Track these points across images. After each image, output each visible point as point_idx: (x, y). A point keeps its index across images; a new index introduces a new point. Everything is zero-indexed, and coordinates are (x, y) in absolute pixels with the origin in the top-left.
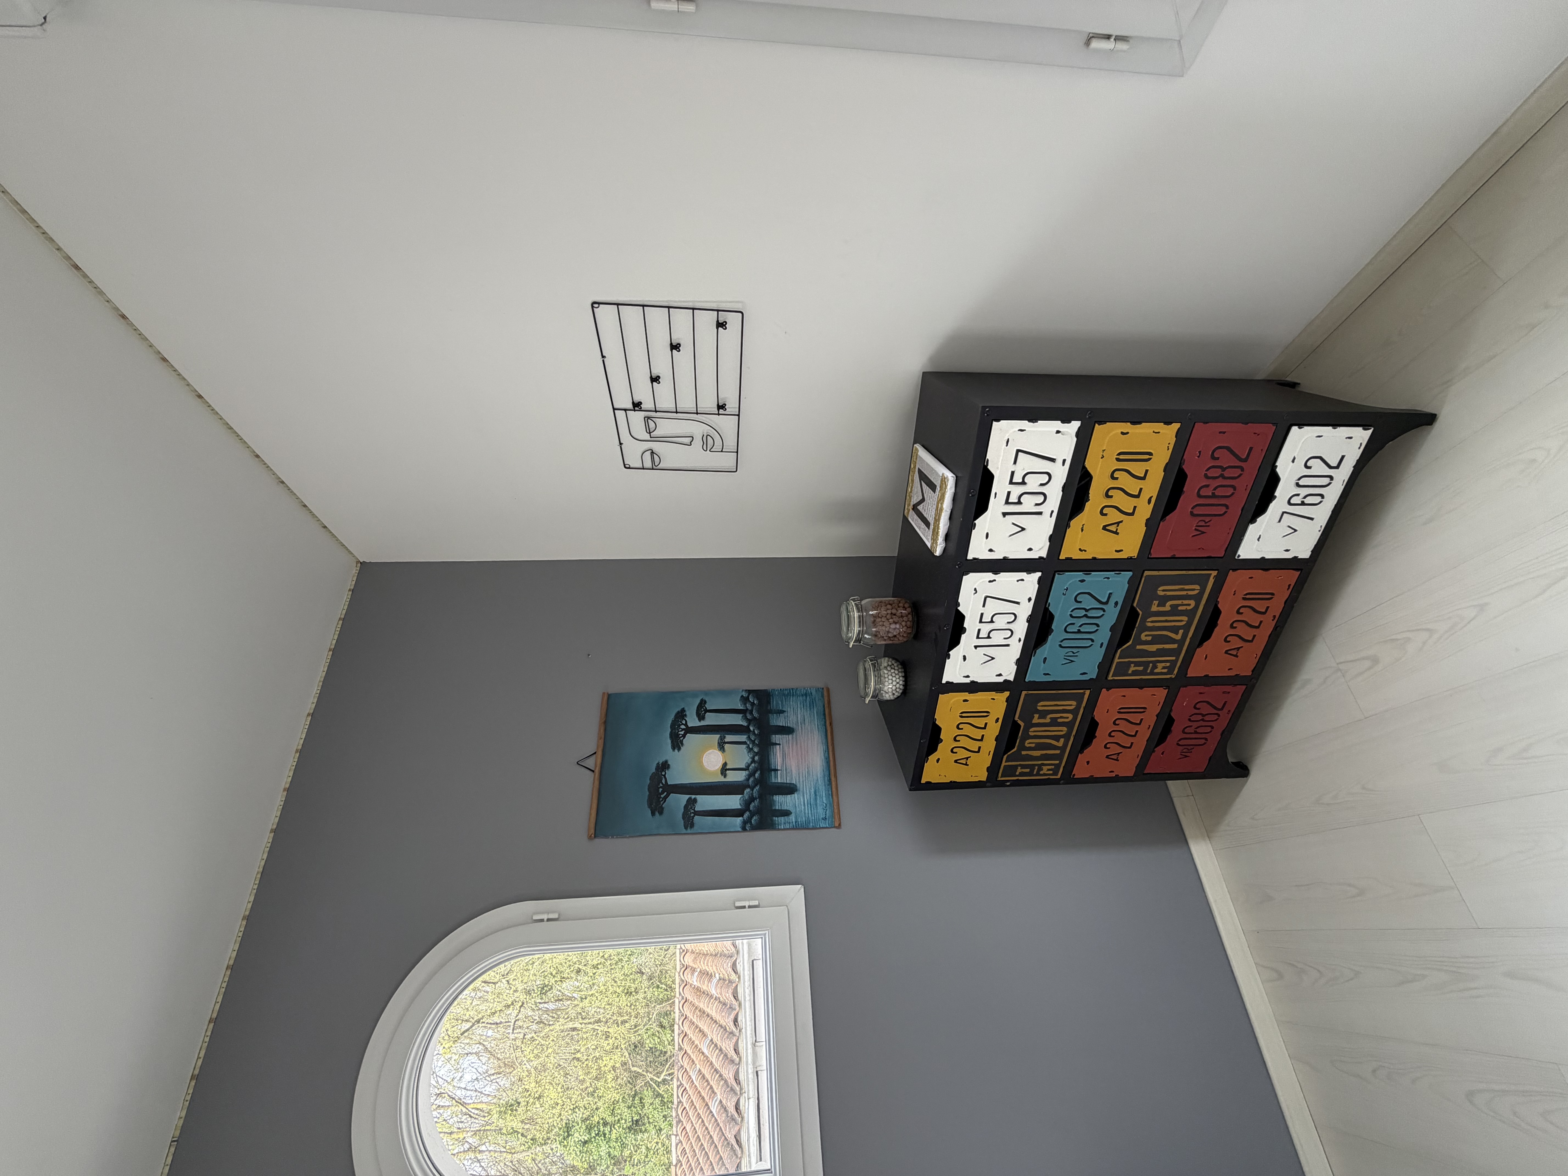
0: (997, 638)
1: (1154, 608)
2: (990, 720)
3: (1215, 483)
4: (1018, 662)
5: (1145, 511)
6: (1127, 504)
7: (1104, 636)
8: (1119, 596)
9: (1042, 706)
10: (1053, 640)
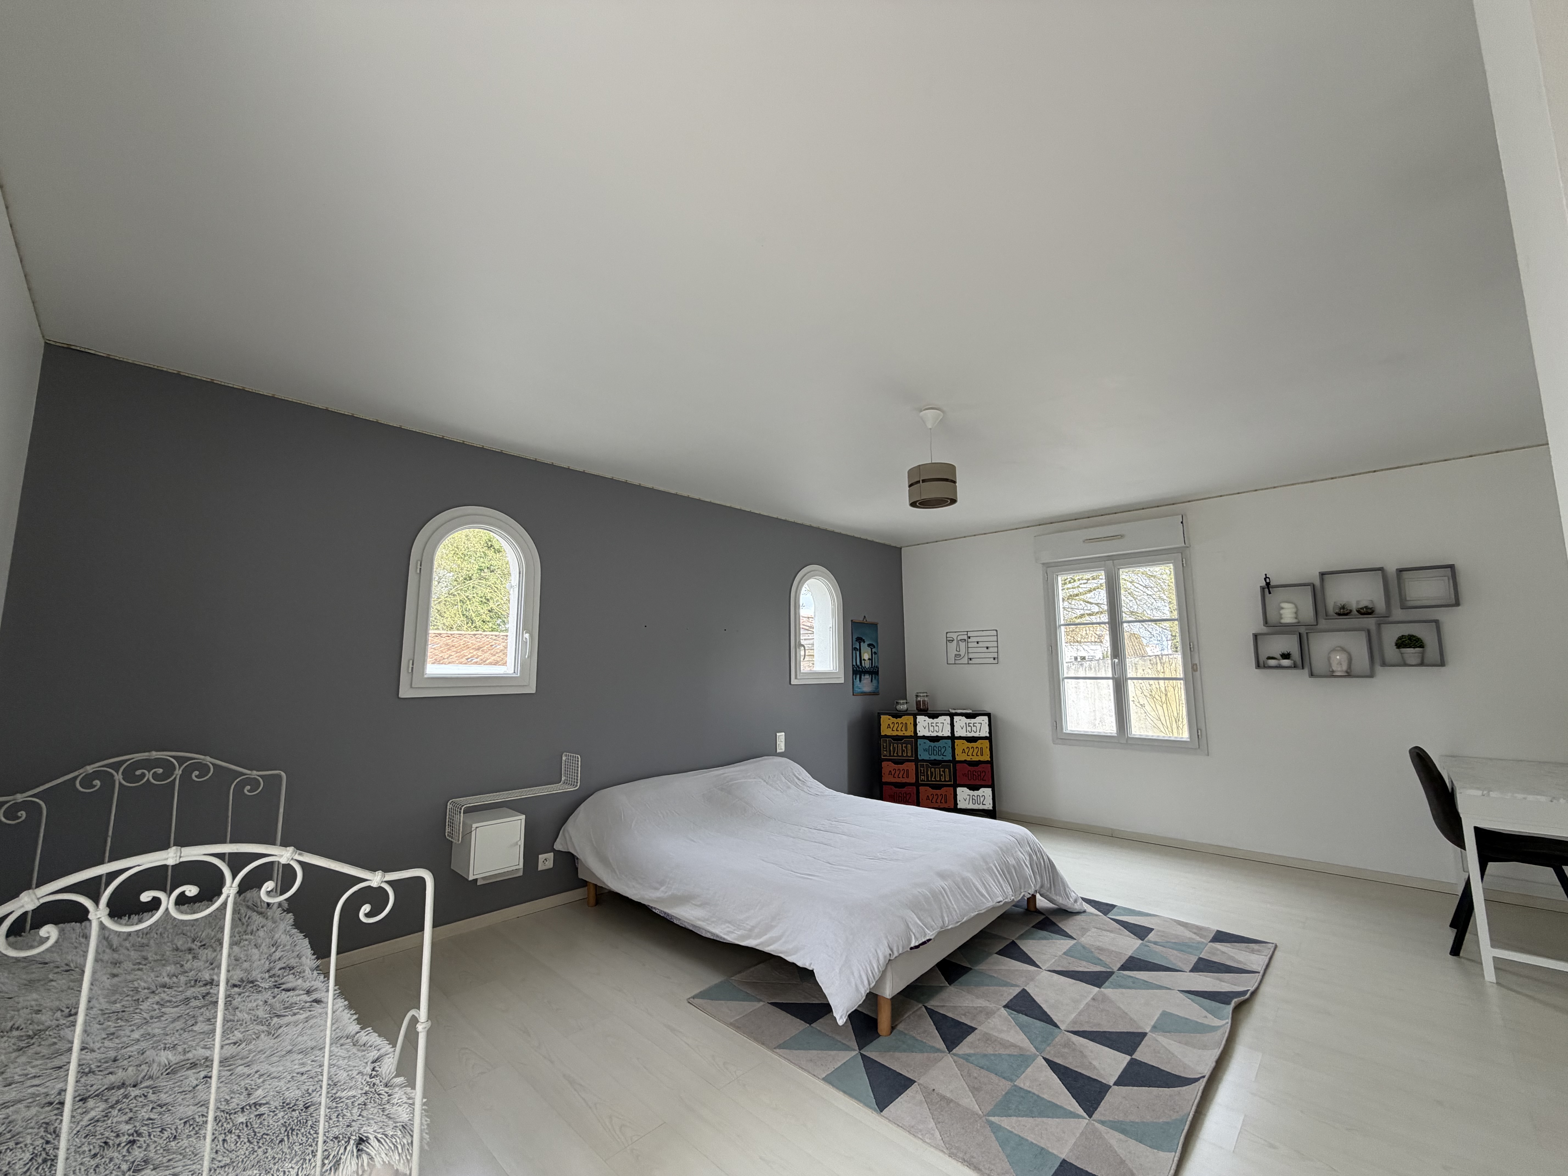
0: (931, 728)
1: (941, 770)
2: (904, 732)
3: (976, 774)
4: (924, 736)
5: (968, 759)
6: (970, 754)
7: (933, 758)
8: (945, 758)
9: (909, 746)
10: (932, 744)
